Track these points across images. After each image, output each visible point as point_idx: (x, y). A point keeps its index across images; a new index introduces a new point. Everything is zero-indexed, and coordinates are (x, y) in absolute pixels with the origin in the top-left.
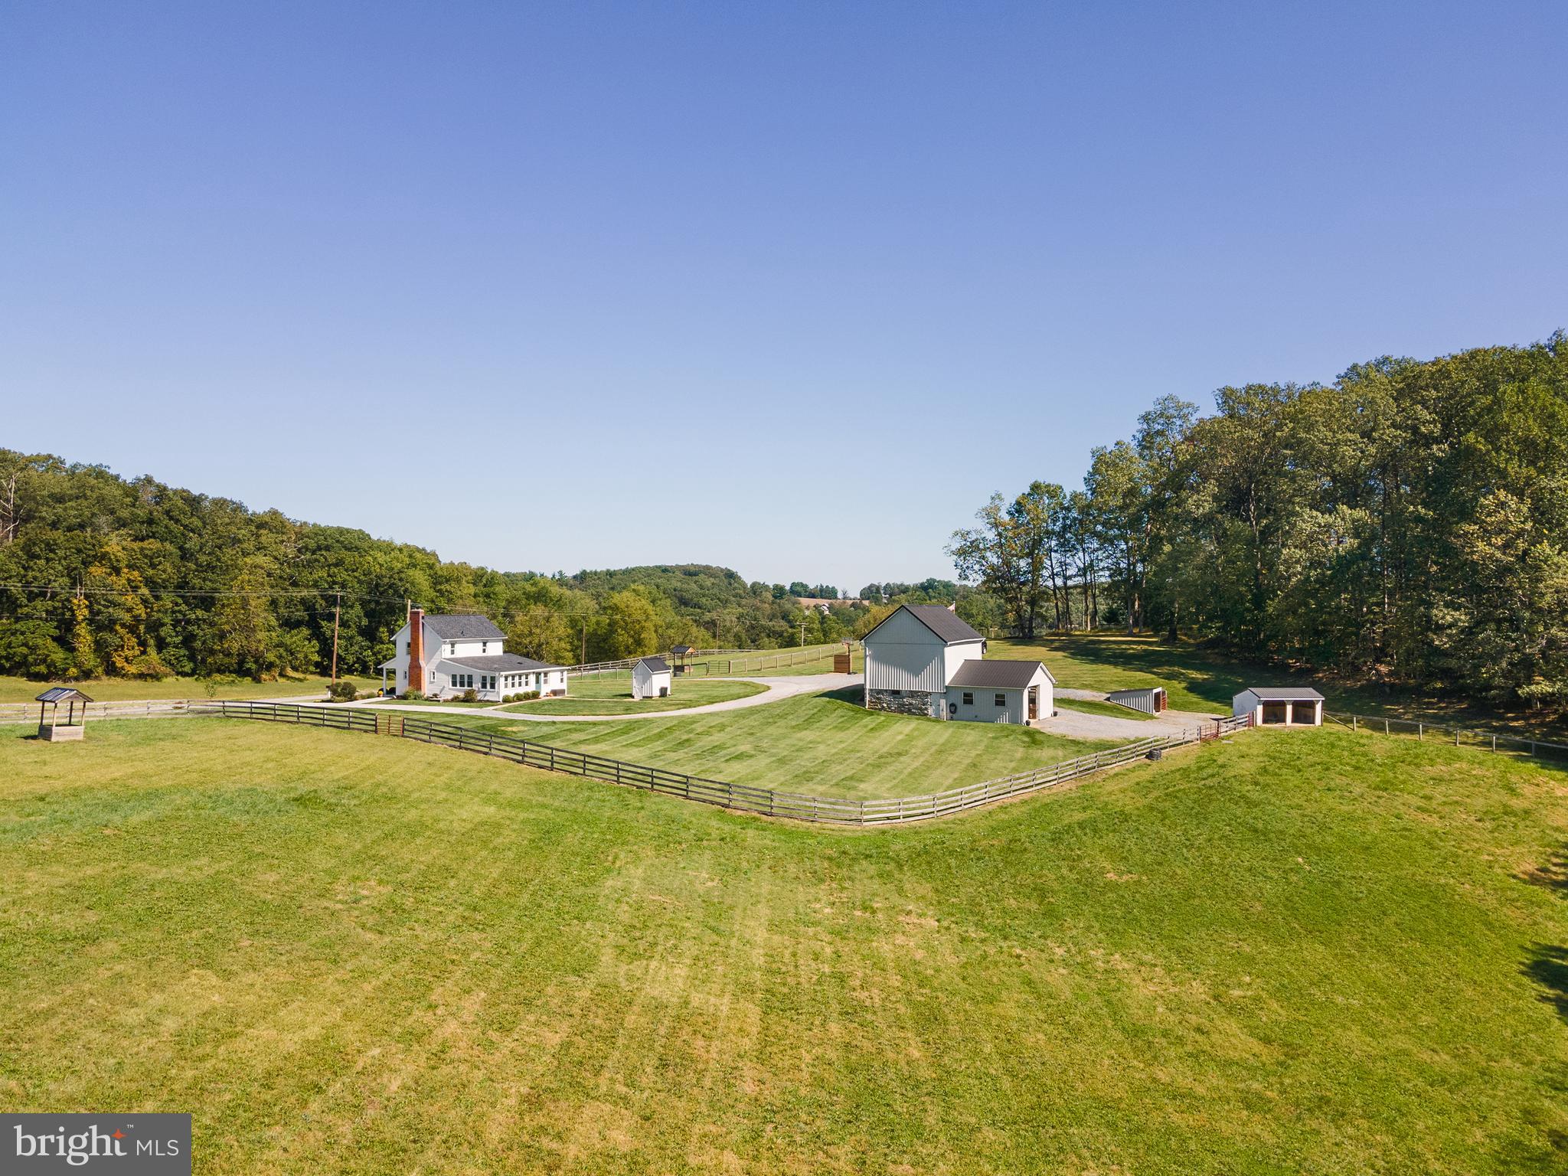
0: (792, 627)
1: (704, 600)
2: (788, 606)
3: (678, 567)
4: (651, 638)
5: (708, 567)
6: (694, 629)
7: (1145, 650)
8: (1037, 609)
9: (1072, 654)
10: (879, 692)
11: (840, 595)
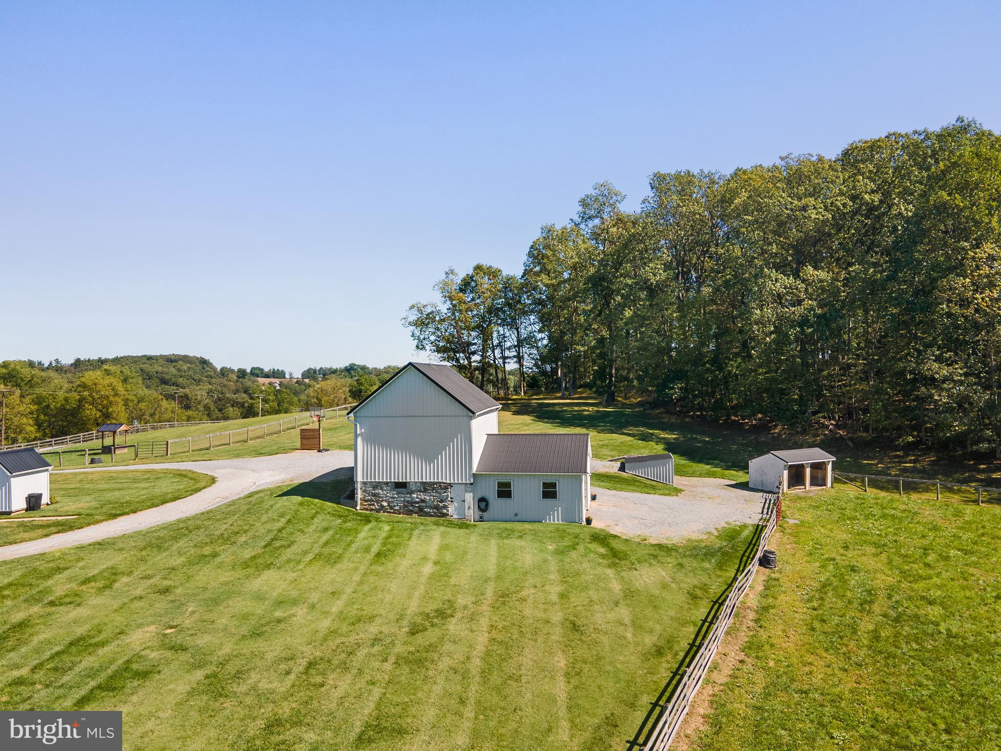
0: (252, 398)
1: (181, 380)
2: (249, 384)
3: (161, 356)
4: (119, 410)
5: (186, 357)
6: (165, 403)
7: (598, 412)
8: (486, 376)
9: (536, 417)
10: (377, 485)
11: (287, 376)
